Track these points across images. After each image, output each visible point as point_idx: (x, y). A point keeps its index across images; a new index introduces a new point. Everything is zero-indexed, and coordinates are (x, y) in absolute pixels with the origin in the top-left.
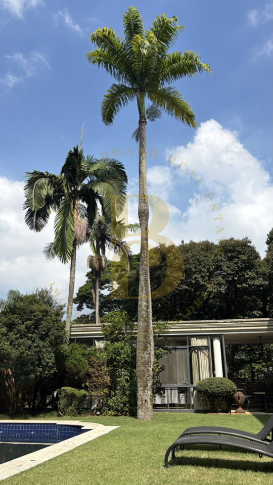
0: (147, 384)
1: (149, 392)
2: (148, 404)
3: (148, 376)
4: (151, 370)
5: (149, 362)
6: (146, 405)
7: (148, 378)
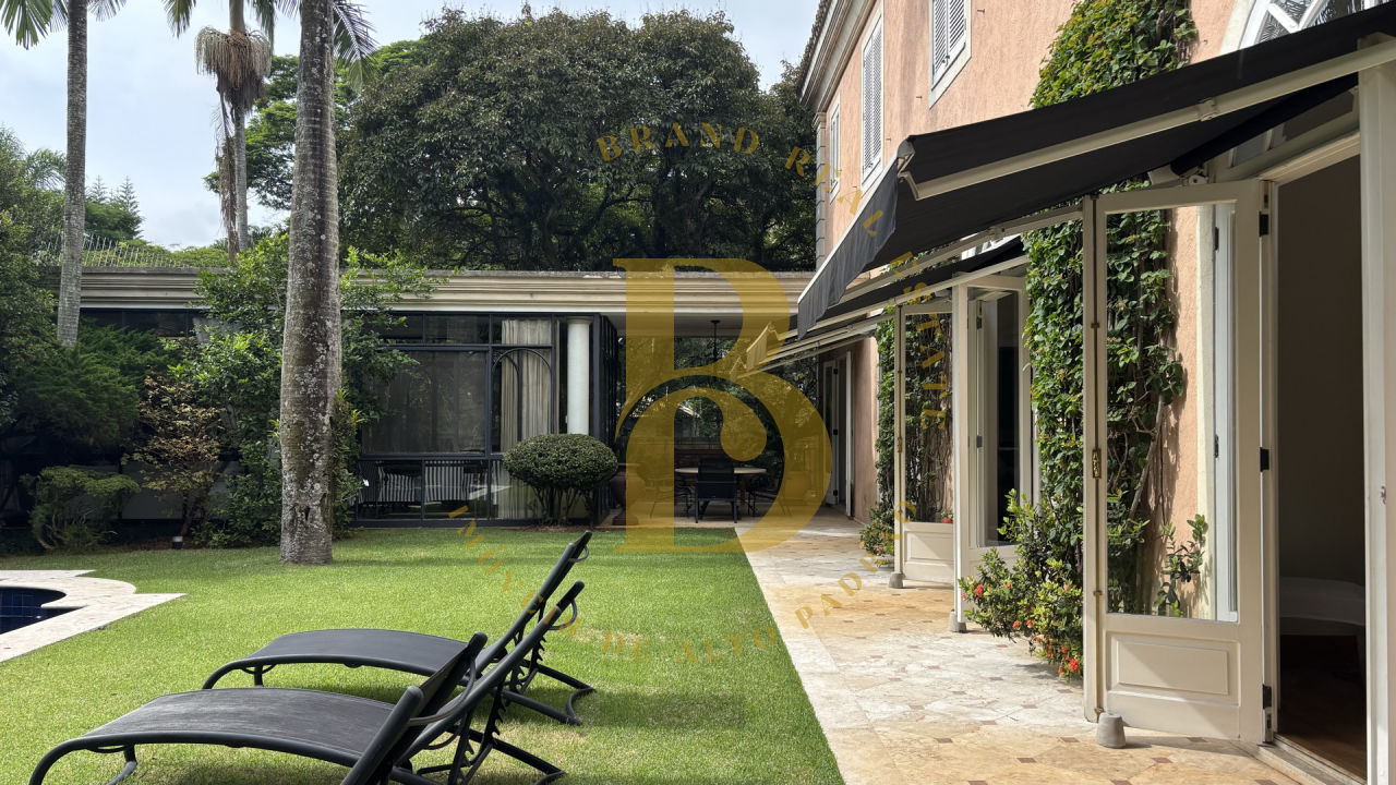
0: (313, 464)
1: (317, 486)
2: (313, 519)
3: (316, 440)
4: (327, 421)
5: (318, 399)
6: (308, 523)
7: (315, 446)
